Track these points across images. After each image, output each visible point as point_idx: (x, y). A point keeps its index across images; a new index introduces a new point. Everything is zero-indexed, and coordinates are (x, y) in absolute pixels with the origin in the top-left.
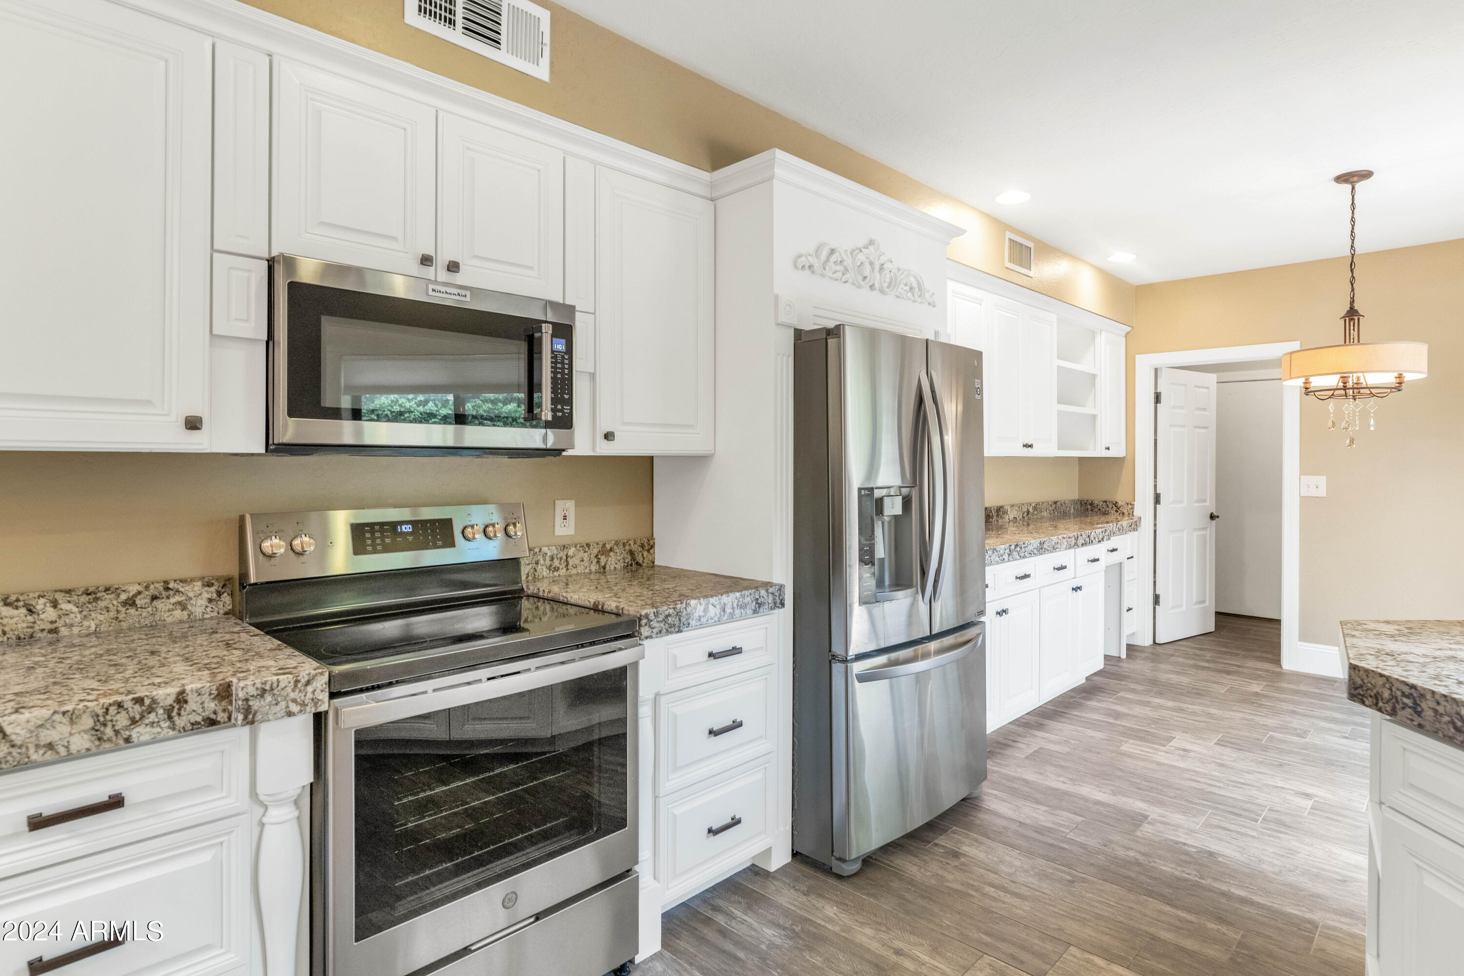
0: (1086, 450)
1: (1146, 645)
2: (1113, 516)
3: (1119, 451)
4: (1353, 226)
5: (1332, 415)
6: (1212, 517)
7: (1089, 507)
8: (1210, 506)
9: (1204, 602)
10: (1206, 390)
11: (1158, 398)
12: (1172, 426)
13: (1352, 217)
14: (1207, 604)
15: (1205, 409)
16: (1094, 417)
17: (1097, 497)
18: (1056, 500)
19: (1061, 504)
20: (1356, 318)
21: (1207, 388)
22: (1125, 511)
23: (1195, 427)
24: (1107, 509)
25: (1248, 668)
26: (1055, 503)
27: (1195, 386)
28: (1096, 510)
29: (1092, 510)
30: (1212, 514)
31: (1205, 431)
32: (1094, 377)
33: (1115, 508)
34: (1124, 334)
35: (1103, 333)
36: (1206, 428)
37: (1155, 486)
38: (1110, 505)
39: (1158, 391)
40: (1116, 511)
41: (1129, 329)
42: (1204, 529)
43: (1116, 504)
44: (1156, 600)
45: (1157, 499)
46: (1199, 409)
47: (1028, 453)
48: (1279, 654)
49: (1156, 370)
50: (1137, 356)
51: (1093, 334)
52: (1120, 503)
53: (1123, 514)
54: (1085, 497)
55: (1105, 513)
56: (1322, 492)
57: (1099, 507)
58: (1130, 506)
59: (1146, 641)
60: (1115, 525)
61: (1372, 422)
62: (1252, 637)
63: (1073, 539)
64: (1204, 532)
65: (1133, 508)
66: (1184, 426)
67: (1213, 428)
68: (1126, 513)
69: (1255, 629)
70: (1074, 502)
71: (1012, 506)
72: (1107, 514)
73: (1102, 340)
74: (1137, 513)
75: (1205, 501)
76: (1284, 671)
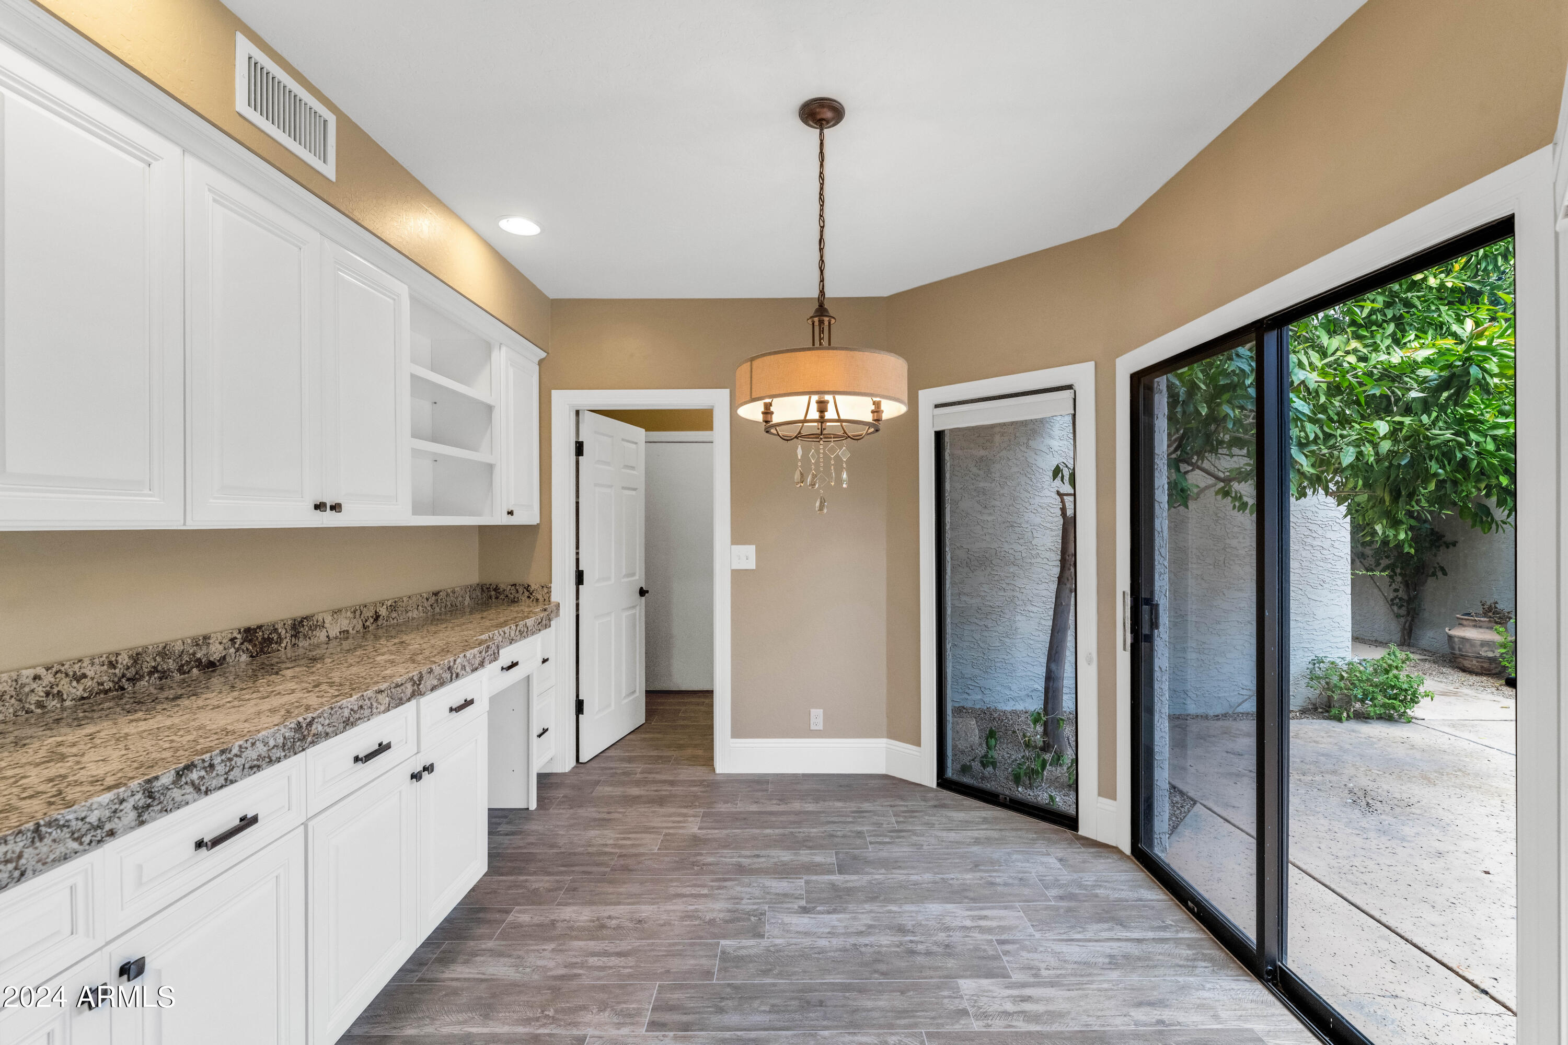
0: (480, 515)
1: (567, 770)
2: (524, 606)
3: (528, 516)
4: (822, 185)
5: (800, 464)
6: (642, 592)
7: (493, 593)
8: (639, 580)
9: (634, 692)
10: (634, 446)
11: (579, 449)
12: (596, 485)
13: (821, 173)
14: (637, 694)
15: (633, 468)
16: (490, 467)
17: (503, 579)
18: (436, 589)
19: (448, 595)
20: (826, 319)
21: (636, 443)
22: (540, 597)
23: (624, 488)
24: (517, 595)
25: (683, 782)
26: (436, 594)
27: (623, 440)
28: (502, 597)
29: (497, 598)
30: (641, 588)
31: (634, 493)
32: (490, 408)
33: (527, 594)
34: (537, 360)
35: (504, 349)
36: (635, 489)
37: (578, 560)
38: (521, 590)
39: (580, 440)
40: (529, 597)
41: (544, 355)
42: (634, 607)
43: (527, 588)
44: (580, 707)
45: (580, 578)
46: (627, 467)
47: (328, 519)
48: (710, 747)
49: (577, 412)
50: (553, 392)
51: (488, 348)
52: (533, 587)
53: (537, 600)
54: (487, 580)
55: (514, 601)
56: (751, 565)
57: (507, 593)
58: (545, 590)
59: (566, 765)
60: (513, 627)
61: (845, 476)
62: (682, 723)
63: (409, 685)
64: (634, 611)
65: (549, 592)
66: (611, 486)
67: (642, 487)
68: (541, 599)
69: (683, 708)
70: (472, 589)
71: (336, 612)
72: (517, 602)
73: (501, 358)
74: (555, 598)
75: (633, 574)
76: (718, 778)
